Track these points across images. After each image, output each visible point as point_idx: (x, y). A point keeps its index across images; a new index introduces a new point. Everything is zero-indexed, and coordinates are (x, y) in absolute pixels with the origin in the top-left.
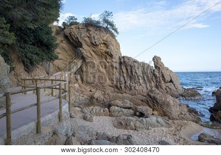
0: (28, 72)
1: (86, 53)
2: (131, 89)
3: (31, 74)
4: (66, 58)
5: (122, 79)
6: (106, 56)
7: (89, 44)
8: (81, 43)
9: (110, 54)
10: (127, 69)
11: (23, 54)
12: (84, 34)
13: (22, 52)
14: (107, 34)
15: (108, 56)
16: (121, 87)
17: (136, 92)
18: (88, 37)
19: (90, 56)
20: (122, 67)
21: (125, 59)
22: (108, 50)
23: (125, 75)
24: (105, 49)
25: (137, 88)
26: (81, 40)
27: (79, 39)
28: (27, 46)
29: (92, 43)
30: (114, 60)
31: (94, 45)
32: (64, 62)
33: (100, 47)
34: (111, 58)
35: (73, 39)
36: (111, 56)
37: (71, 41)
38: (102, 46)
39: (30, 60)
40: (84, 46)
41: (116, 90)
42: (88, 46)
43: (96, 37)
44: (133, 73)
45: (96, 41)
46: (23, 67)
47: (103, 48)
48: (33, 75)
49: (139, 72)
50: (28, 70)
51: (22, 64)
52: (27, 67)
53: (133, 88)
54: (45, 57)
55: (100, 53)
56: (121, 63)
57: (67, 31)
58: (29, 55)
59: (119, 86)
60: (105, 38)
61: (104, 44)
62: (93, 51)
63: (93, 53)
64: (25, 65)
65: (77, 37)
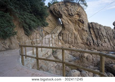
0: (28, 36)
1: (64, 22)
2: (99, 45)
3: (30, 37)
4: (51, 26)
5: (91, 38)
6: (79, 23)
7: (67, 15)
8: (61, 15)
9: (82, 21)
10: (94, 32)
11: (23, 20)
12: (64, 8)
13: (22, 19)
14: (79, 7)
15: (80, 23)
16: (90, 44)
17: (103, 48)
18: (67, 10)
19: (68, 23)
20: (91, 30)
21: (93, 24)
22: (80, 18)
23: (93, 36)
24: (78, 18)
25: (103, 45)
26: (61, 13)
27: (60, 12)
28: (26, 13)
29: (69, 15)
30: (84, 25)
31: (71, 15)
32: (50, 28)
33: (74, 16)
34: (82, 24)
35: (56, 13)
36: (83, 23)
37: (55, 14)
38: (76, 16)
39: (29, 26)
40: (64, 17)
41: (86, 46)
42: (66, 17)
43: (72, 10)
44: (100, 34)
45: (72, 12)
46: (23, 32)
47: (77, 17)
48: (31, 37)
49: (104, 34)
50: (28, 34)
51: (22, 29)
52: (27, 32)
53: (100, 45)
54: (40, 24)
55: (75, 21)
56: (89, 27)
57: (52, 8)
58: (28, 21)
59: (89, 43)
60: (78, 10)
61: (78, 14)
62: (70, 20)
63: (69, 21)
64: (25, 30)
65: (59, 11)
